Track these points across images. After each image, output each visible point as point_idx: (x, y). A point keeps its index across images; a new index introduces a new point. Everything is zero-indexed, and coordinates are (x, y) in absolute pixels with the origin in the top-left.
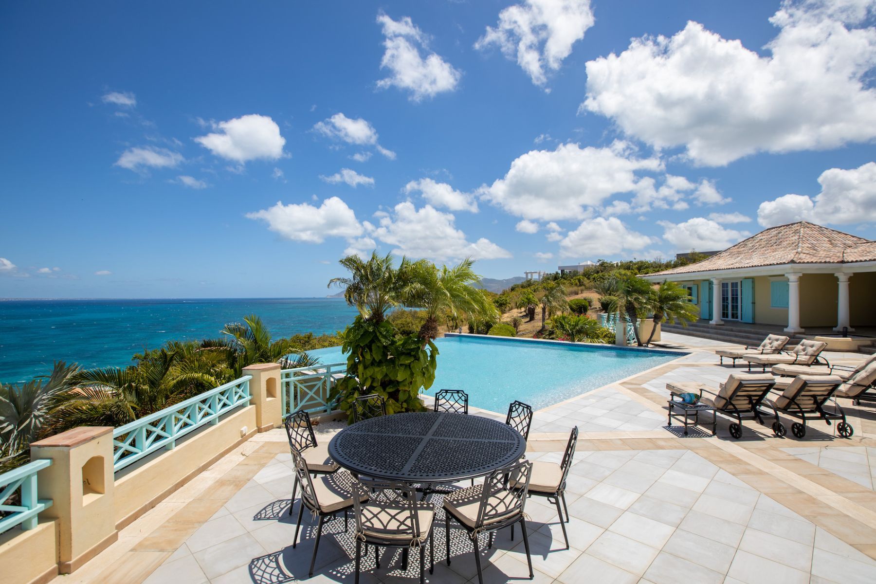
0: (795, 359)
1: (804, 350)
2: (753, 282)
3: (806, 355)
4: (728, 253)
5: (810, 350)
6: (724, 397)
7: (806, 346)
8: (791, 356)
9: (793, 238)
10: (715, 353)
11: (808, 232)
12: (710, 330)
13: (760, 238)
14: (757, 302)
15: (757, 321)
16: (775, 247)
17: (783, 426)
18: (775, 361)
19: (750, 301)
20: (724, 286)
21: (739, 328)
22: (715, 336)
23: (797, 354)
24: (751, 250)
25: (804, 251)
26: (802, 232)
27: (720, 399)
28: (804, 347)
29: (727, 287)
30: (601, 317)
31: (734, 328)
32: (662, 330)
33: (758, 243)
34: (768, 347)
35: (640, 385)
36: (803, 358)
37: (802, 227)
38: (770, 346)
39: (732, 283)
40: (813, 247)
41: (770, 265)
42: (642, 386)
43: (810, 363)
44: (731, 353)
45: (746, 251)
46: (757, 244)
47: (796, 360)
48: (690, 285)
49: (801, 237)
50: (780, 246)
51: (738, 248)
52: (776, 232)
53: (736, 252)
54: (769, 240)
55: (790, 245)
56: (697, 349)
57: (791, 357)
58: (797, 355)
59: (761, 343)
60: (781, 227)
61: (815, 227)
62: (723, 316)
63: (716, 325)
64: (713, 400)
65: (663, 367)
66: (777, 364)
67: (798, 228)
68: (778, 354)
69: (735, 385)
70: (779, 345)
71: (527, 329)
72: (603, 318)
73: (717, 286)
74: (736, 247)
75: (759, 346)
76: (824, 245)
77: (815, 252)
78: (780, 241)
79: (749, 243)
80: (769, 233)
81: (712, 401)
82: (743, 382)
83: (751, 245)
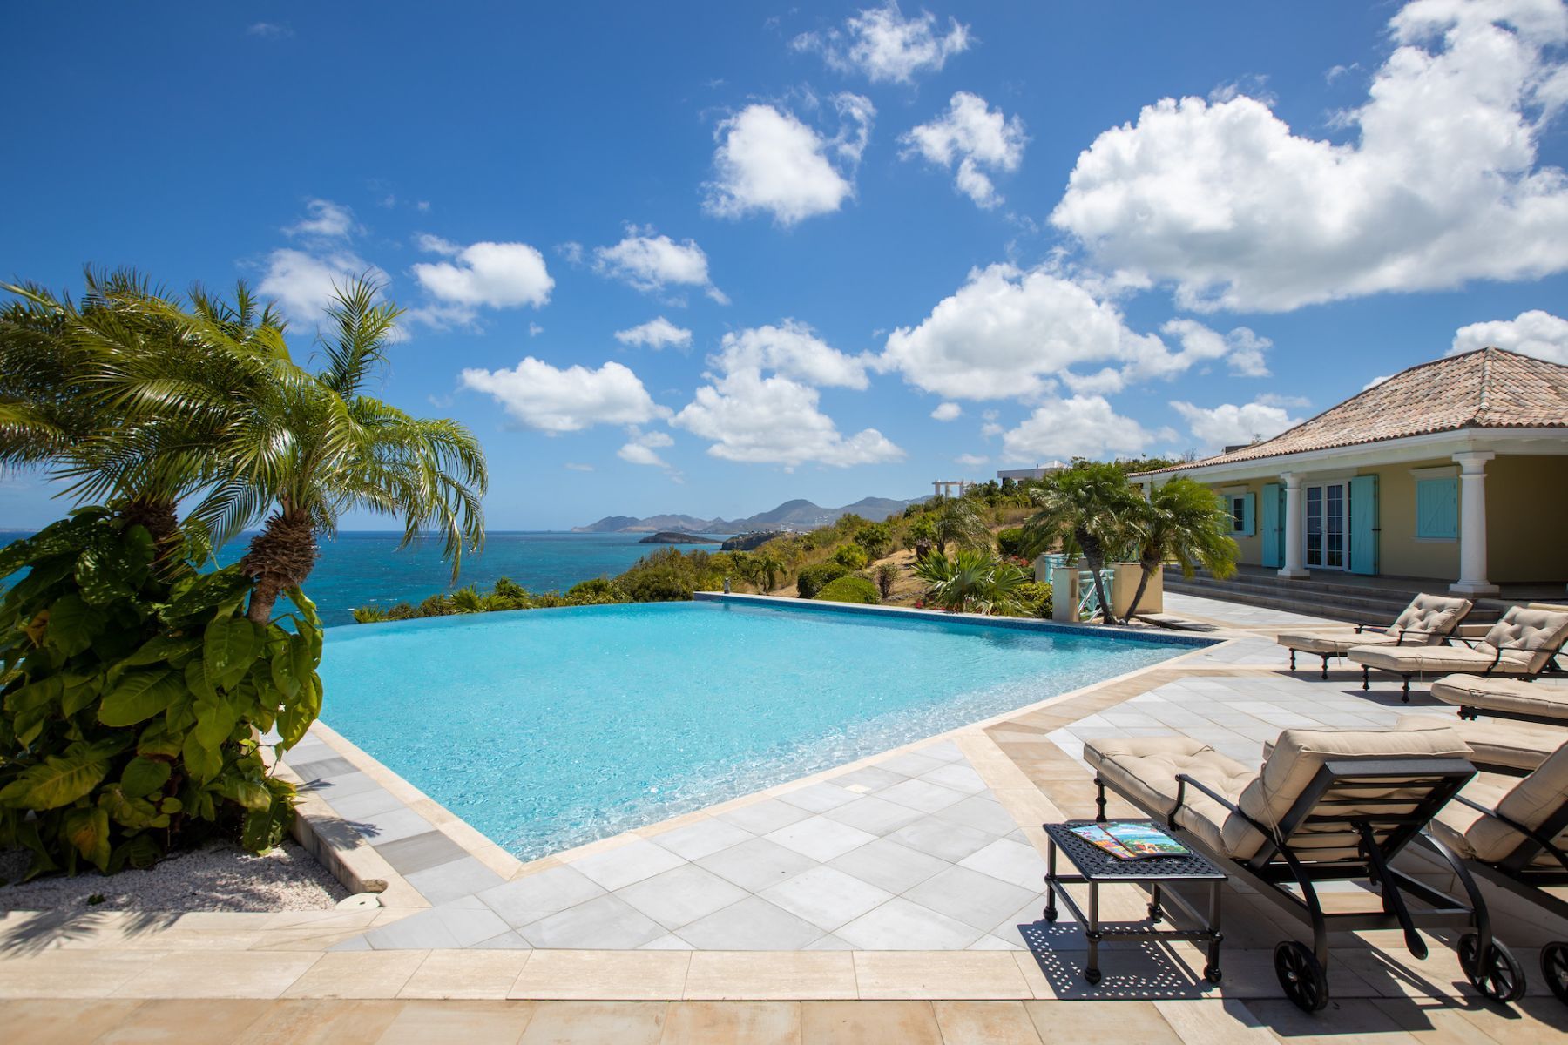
0: (1494, 659)
1: (1516, 635)
2: (1377, 483)
3: (1523, 648)
4: (1323, 423)
5: (1535, 636)
6: (1260, 819)
7: (1523, 623)
8: (1481, 651)
9: (1468, 383)
10: (1276, 640)
11: (1502, 369)
12: (1279, 590)
13: (1393, 388)
14: (1384, 525)
15: (1385, 571)
16: (1426, 403)
17: (1505, 958)
18: (1437, 665)
19: (1370, 523)
20: (1313, 493)
21: (1343, 585)
22: (1290, 602)
23: (1496, 643)
24: (1373, 414)
25: (1495, 408)
26: (1488, 368)
27: (1242, 826)
28: (1516, 626)
29: (1319, 497)
30: (1045, 562)
31: (1332, 585)
32: (1165, 589)
33: (1389, 399)
34: (1416, 626)
35: (1045, 731)
36: (1514, 657)
37: (1489, 358)
38: (1420, 623)
39: (1329, 487)
40: (1516, 401)
41: (1418, 433)
42: (1049, 736)
43: (1534, 671)
44: (1317, 642)
45: (1362, 416)
46: (1386, 401)
47: (1495, 663)
48: (1238, 493)
49: (1487, 378)
50: (1438, 401)
51: (1343, 412)
52: (1428, 373)
53: (1339, 420)
54: (1410, 393)
55: (1460, 397)
56: (1242, 632)
57: (1482, 654)
58: (1499, 649)
59: (1396, 619)
60: (1439, 362)
61: (1517, 359)
62: (1310, 561)
63: (1292, 578)
64: (1220, 825)
65: (1138, 678)
66: (1445, 674)
67: (1479, 362)
68: (1441, 645)
69: (1302, 775)
70: (1446, 622)
71: (909, 589)
72: (1049, 563)
73: (1295, 490)
74: (1339, 410)
75: (1390, 624)
76: (1542, 396)
77: (1520, 409)
78: (1437, 391)
79: (1367, 399)
80: (1412, 377)
81: (1217, 829)
82: (1336, 768)
83: (1371, 404)
